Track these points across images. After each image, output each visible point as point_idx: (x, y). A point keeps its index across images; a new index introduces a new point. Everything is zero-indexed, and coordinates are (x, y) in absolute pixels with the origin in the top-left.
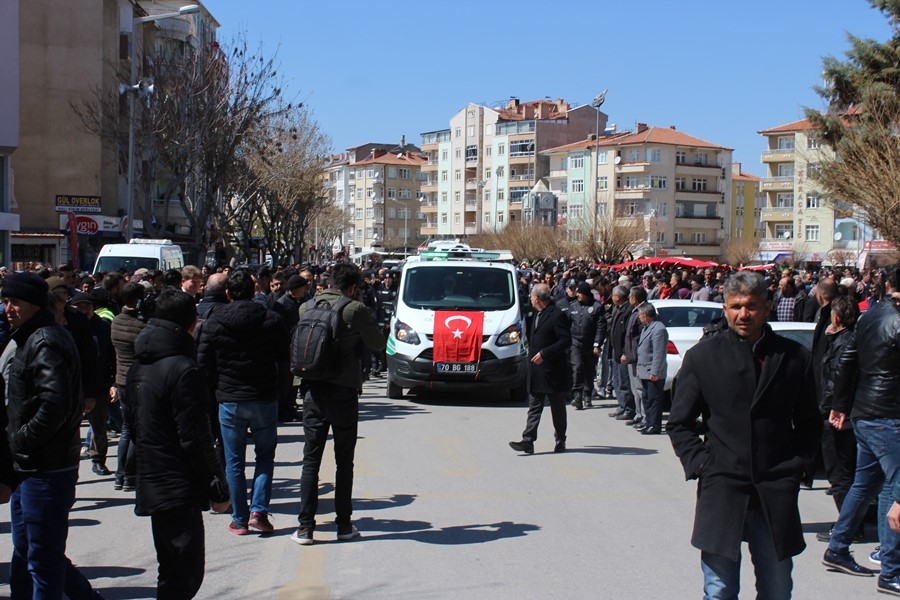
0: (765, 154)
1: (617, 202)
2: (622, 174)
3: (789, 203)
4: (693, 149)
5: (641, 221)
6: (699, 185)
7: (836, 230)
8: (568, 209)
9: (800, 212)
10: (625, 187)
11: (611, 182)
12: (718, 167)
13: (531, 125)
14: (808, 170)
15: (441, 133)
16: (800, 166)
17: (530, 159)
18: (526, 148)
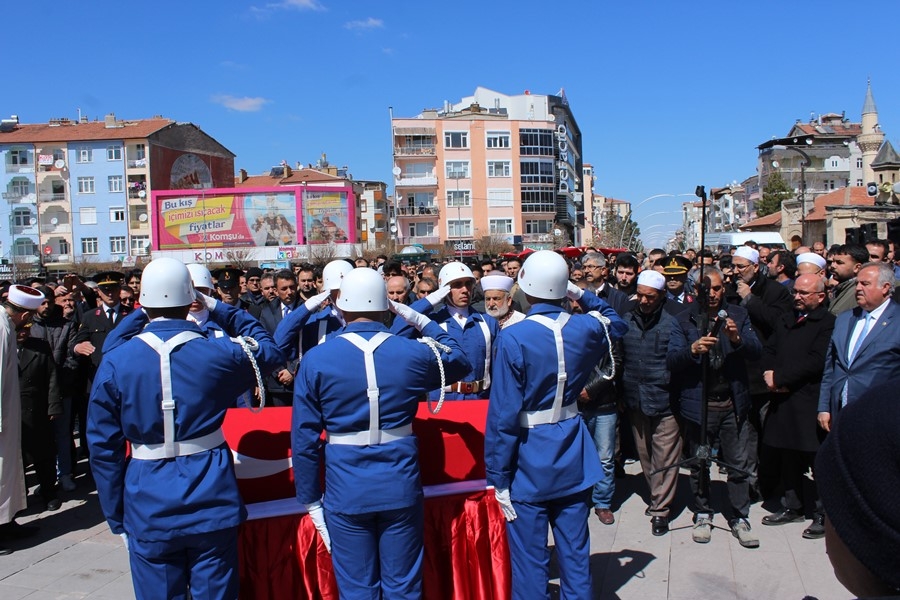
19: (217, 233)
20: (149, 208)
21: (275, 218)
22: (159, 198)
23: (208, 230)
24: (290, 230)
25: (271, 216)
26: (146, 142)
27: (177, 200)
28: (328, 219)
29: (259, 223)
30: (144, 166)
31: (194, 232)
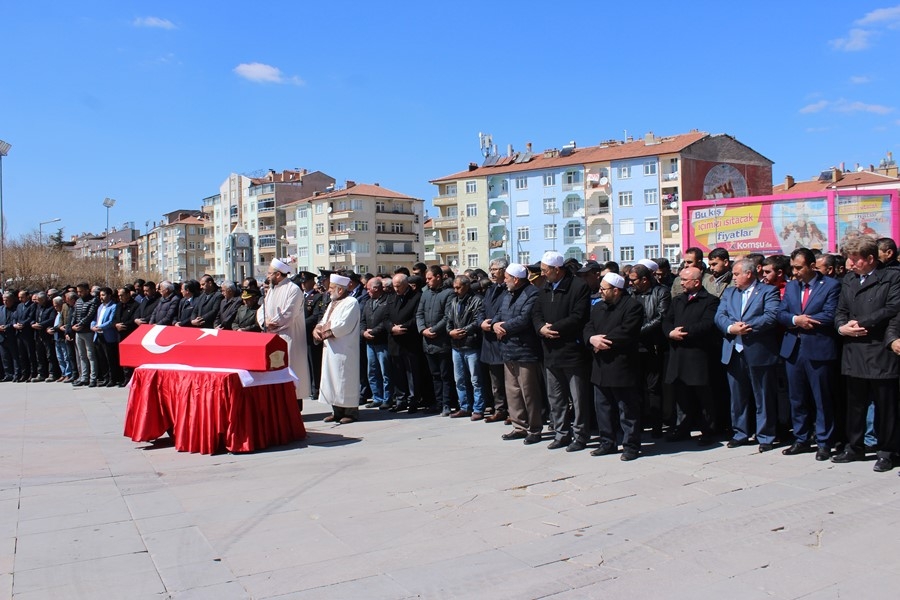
0: (436, 199)
1: (331, 242)
2: (334, 221)
3: (455, 238)
4: (390, 199)
5: (348, 257)
6: (397, 228)
7: (490, 257)
8: (298, 250)
9: (463, 245)
10: (337, 231)
11: (326, 227)
12: (412, 214)
13: (272, 187)
14: (468, 210)
15: (215, 198)
16: (462, 207)
17: (272, 213)
18: (269, 204)
19: (744, 241)
20: (680, 218)
21: (805, 225)
22: (689, 208)
23: (737, 239)
24: (821, 237)
25: (801, 224)
26: (678, 156)
27: (706, 210)
28: (865, 225)
29: (788, 231)
30: (676, 179)
31: (721, 241)
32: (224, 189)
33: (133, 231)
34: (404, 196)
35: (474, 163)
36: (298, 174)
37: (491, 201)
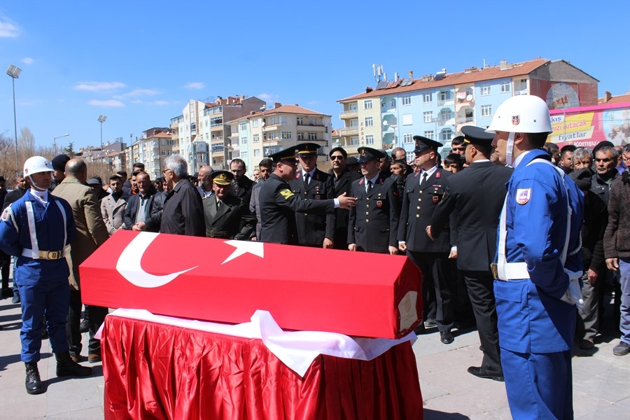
0: (342, 113)
1: (264, 148)
2: (267, 132)
3: (357, 143)
4: (307, 116)
6: (312, 137)
8: (241, 154)
10: (268, 139)
11: (261, 137)
12: (323, 126)
13: (221, 108)
14: (366, 122)
15: (179, 118)
16: (361, 120)
17: (221, 128)
18: (218, 122)
19: (579, 141)
23: (573, 139)
25: (626, 126)
26: (528, 77)
31: (561, 141)
32: (186, 111)
33: (122, 144)
34: (317, 112)
35: (370, 87)
36: (238, 99)
37: (384, 114)
